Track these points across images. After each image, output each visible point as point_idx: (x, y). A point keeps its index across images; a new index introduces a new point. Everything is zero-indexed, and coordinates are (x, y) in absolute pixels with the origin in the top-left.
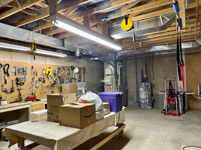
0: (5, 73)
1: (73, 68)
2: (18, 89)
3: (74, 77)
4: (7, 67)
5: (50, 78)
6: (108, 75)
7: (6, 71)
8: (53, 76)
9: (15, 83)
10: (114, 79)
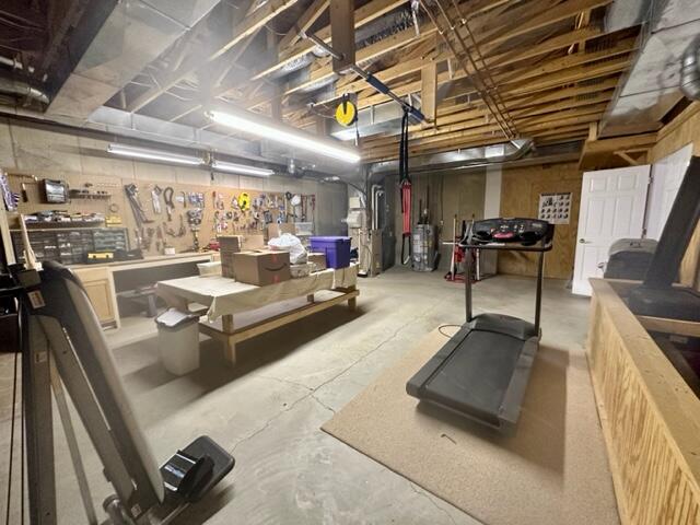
0: (167, 203)
1: (290, 196)
2: (192, 231)
3: (292, 212)
4: (168, 193)
5: (247, 212)
6: (355, 209)
7: (168, 199)
8: (252, 209)
9: (185, 220)
10: (365, 216)
